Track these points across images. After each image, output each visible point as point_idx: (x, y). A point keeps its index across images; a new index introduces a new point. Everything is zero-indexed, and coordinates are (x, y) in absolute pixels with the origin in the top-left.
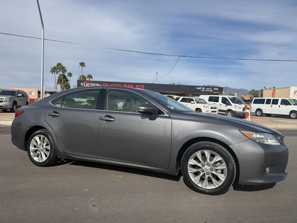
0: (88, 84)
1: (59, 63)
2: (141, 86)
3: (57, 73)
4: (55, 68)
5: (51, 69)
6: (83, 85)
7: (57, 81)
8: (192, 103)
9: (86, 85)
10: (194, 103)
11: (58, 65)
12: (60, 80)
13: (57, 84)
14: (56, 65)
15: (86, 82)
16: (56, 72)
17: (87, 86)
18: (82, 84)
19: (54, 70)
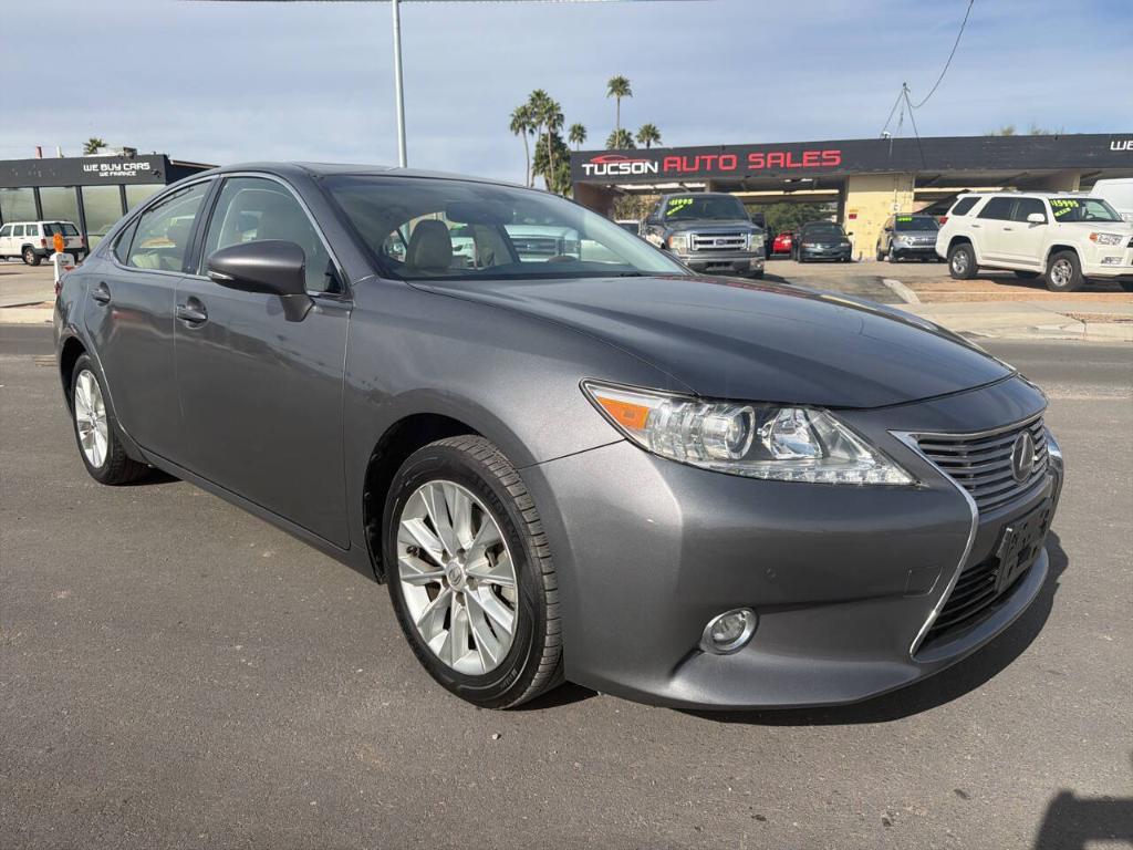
0: (610, 165)
1: (537, 90)
2: (825, 153)
3: (531, 131)
4: (524, 113)
5: (512, 119)
6: (592, 169)
7: (532, 162)
8: (1034, 223)
9: (600, 169)
10: (1046, 222)
11: (533, 100)
12: (542, 157)
13: (534, 174)
14: (526, 102)
15: (600, 160)
16: (528, 128)
17: (604, 173)
18: (588, 166)
19: (522, 121)
